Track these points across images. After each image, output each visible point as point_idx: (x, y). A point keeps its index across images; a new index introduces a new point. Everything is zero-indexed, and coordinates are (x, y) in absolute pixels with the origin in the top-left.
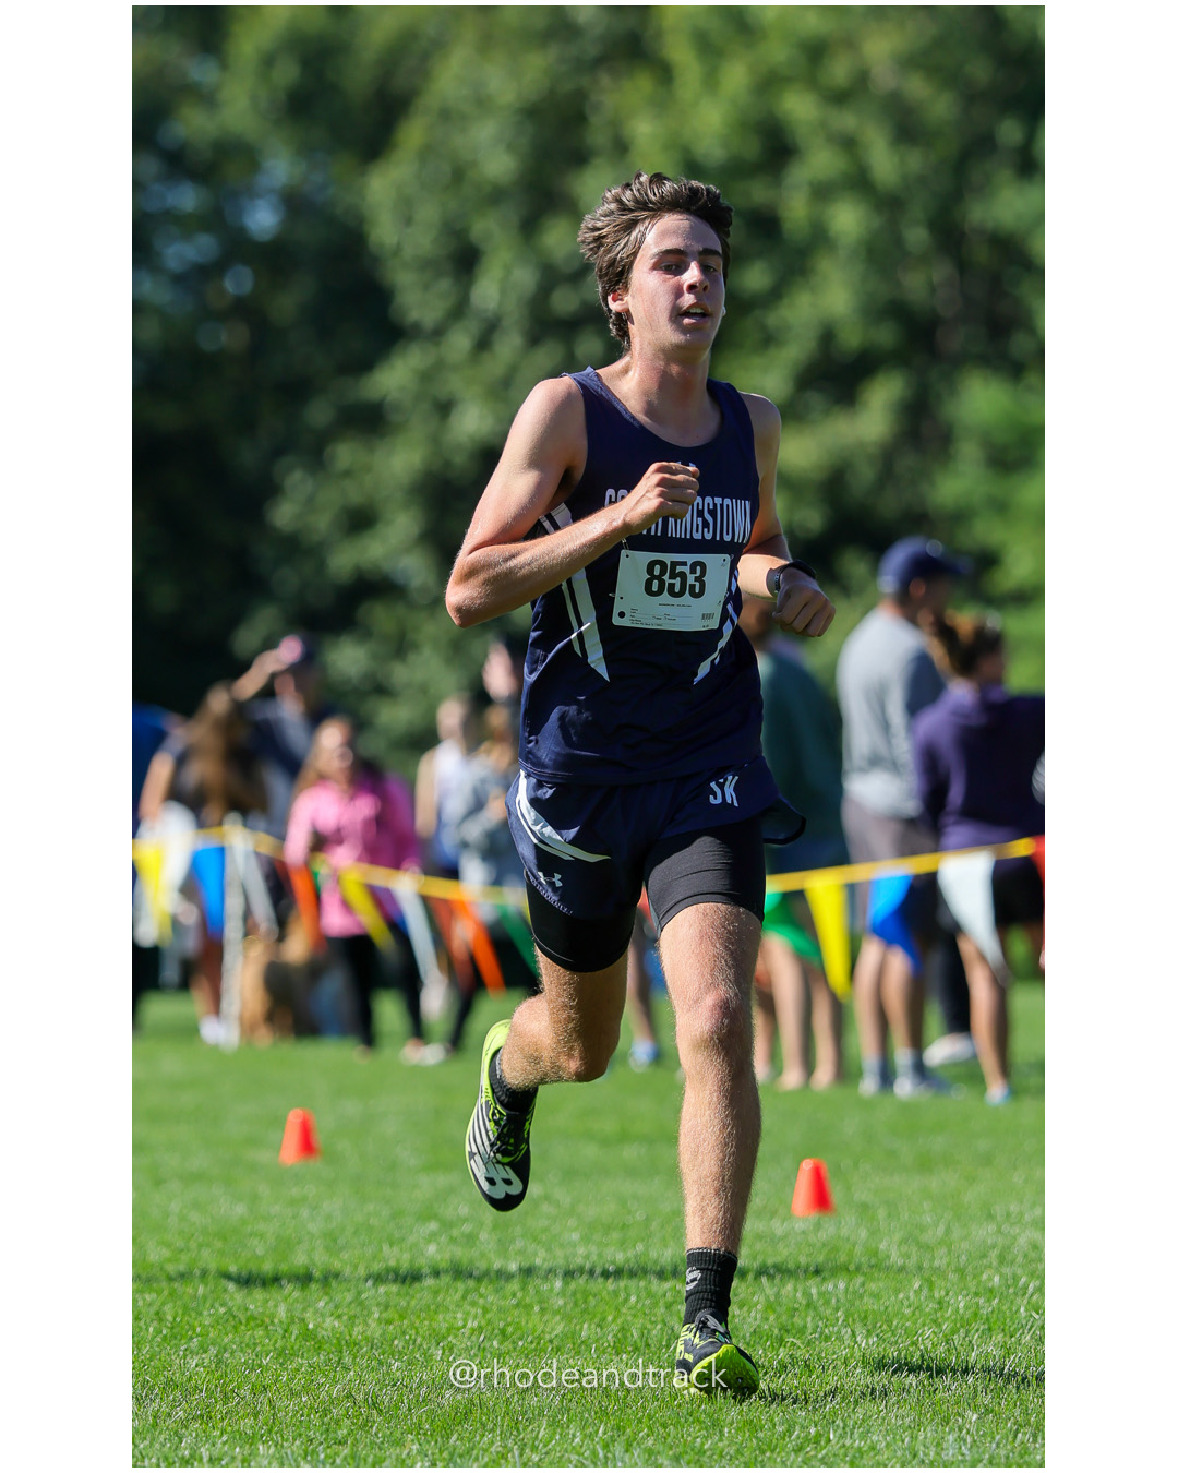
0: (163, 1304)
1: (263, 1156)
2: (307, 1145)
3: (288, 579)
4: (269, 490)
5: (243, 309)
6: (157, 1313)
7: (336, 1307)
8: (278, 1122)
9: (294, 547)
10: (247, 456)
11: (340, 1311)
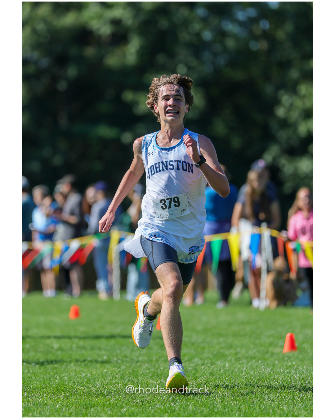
0: (241, 405)
1: (277, 350)
2: (293, 346)
3: (283, 135)
4: (277, 102)
5: (266, 35)
6: (239, 408)
7: (306, 406)
8: (282, 338)
9: (285, 123)
10: (269, 89)
11: (307, 408)
